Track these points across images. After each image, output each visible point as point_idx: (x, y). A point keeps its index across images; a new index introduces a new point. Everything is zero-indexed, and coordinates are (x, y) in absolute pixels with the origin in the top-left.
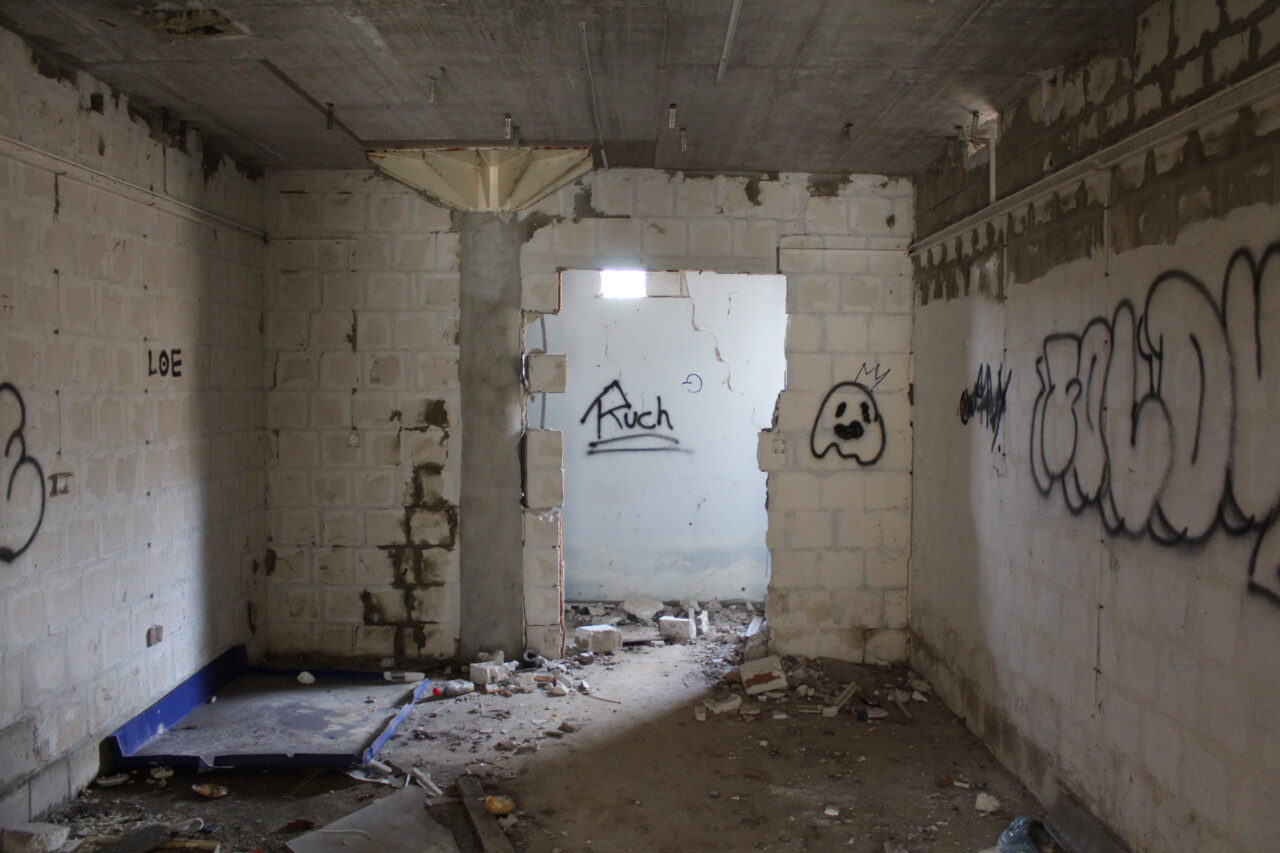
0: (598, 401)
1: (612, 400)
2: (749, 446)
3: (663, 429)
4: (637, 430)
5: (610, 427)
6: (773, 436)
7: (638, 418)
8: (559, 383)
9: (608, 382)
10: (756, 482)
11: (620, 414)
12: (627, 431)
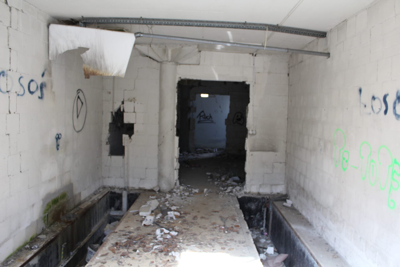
0: (200, 114)
1: (202, 114)
2: (224, 121)
3: (211, 119)
4: (206, 119)
5: (202, 119)
6: (227, 121)
7: (206, 117)
8: (195, 111)
9: (201, 111)
10: (224, 127)
11: (204, 116)
12: (204, 119)
